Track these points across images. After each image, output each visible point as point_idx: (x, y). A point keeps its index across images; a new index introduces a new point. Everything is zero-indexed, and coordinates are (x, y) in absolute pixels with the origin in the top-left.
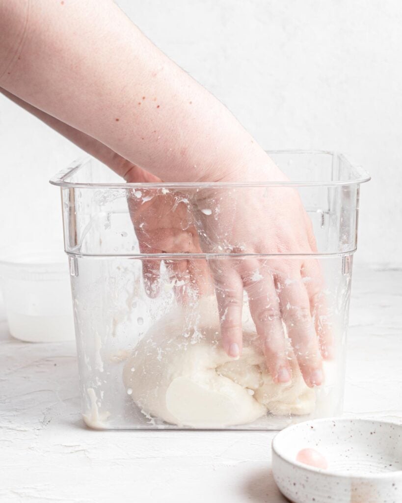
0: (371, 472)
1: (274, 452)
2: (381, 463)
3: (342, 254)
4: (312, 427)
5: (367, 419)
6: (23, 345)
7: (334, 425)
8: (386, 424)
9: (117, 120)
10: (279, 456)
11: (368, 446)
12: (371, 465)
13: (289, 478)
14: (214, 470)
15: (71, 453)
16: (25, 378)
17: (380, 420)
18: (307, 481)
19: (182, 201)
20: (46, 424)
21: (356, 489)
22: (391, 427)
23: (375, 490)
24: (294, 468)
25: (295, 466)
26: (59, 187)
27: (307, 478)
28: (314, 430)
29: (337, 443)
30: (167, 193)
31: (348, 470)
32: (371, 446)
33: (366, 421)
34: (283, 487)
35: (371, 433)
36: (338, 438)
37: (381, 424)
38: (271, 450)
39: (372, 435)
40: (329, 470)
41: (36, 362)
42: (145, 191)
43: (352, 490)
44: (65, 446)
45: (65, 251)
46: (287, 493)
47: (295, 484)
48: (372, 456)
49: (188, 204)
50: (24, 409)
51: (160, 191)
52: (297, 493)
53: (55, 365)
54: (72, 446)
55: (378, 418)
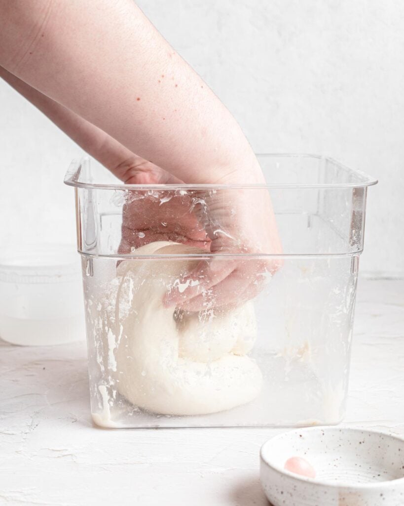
0: (359, 482)
1: (263, 460)
2: (369, 473)
3: (351, 254)
4: (301, 436)
5: (357, 428)
6: (12, 349)
7: (323, 434)
8: (375, 434)
9: (139, 99)
10: (267, 464)
11: (357, 455)
12: (359, 475)
13: (276, 486)
14: (202, 477)
15: (59, 457)
16: (13, 381)
17: (369, 429)
18: (295, 490)
19: (199, 202)
20: (33, 427)
21: (344, 499)
22: (380, 436)
23: (363, 500)
24: (282, 476)
25: (283, 475)
26: (73, 188)
27: (295, 487)
28: (303, 439)
29: (326, 452)
30: (184, 194)
31: (336, 479)
32: (359, 456)
33: (356, 431)
34: (271, 495)
35: (360, 443)
36: (327, 447)
37: (370, 434)
38: (259, 458)
39: (360, 445)
40: (317, 479)
41: (25, 365)
42: (163, 192)
43: (340, 499)
44: (53, 450)
45: (78, 251)
46: (274, 501)
47: (282, 493)
48: (360, 466)
49: (205, 205)
50: (12, 413)
51: (178, 192)
52: (284, 502)
53: (44, 369)
54: (59, 451)
55: (368, 427)
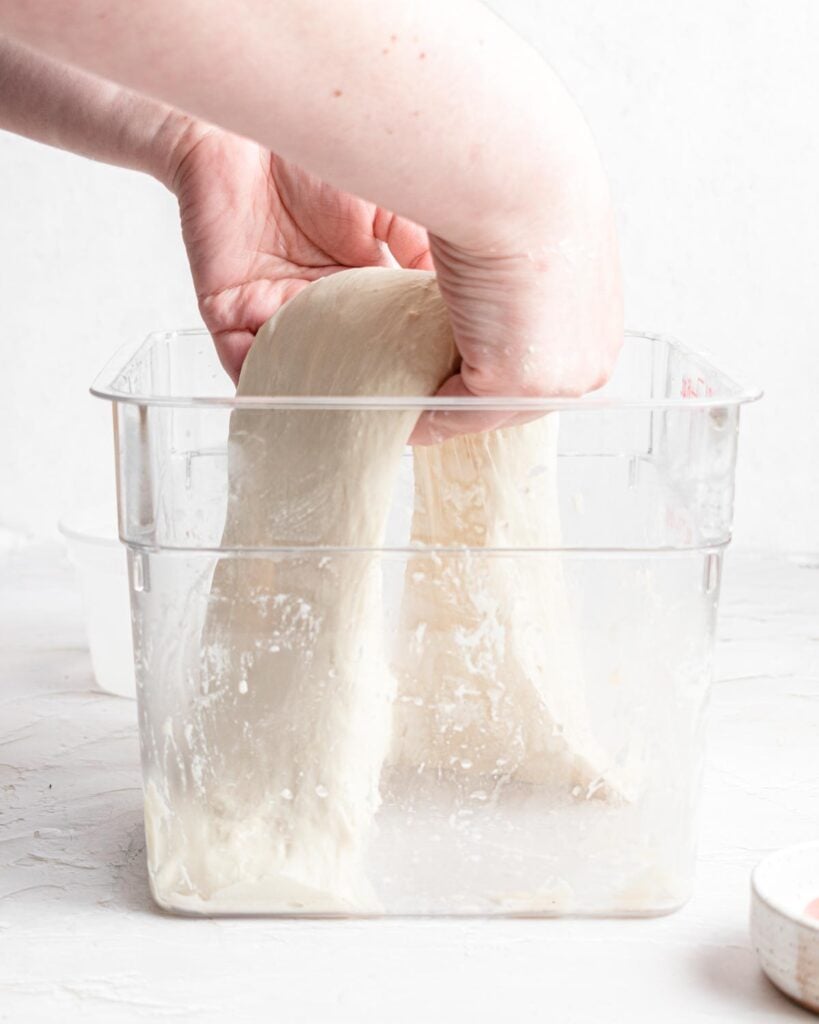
9: (338, 94)
26: (109, 404)
45: (122, 539)
